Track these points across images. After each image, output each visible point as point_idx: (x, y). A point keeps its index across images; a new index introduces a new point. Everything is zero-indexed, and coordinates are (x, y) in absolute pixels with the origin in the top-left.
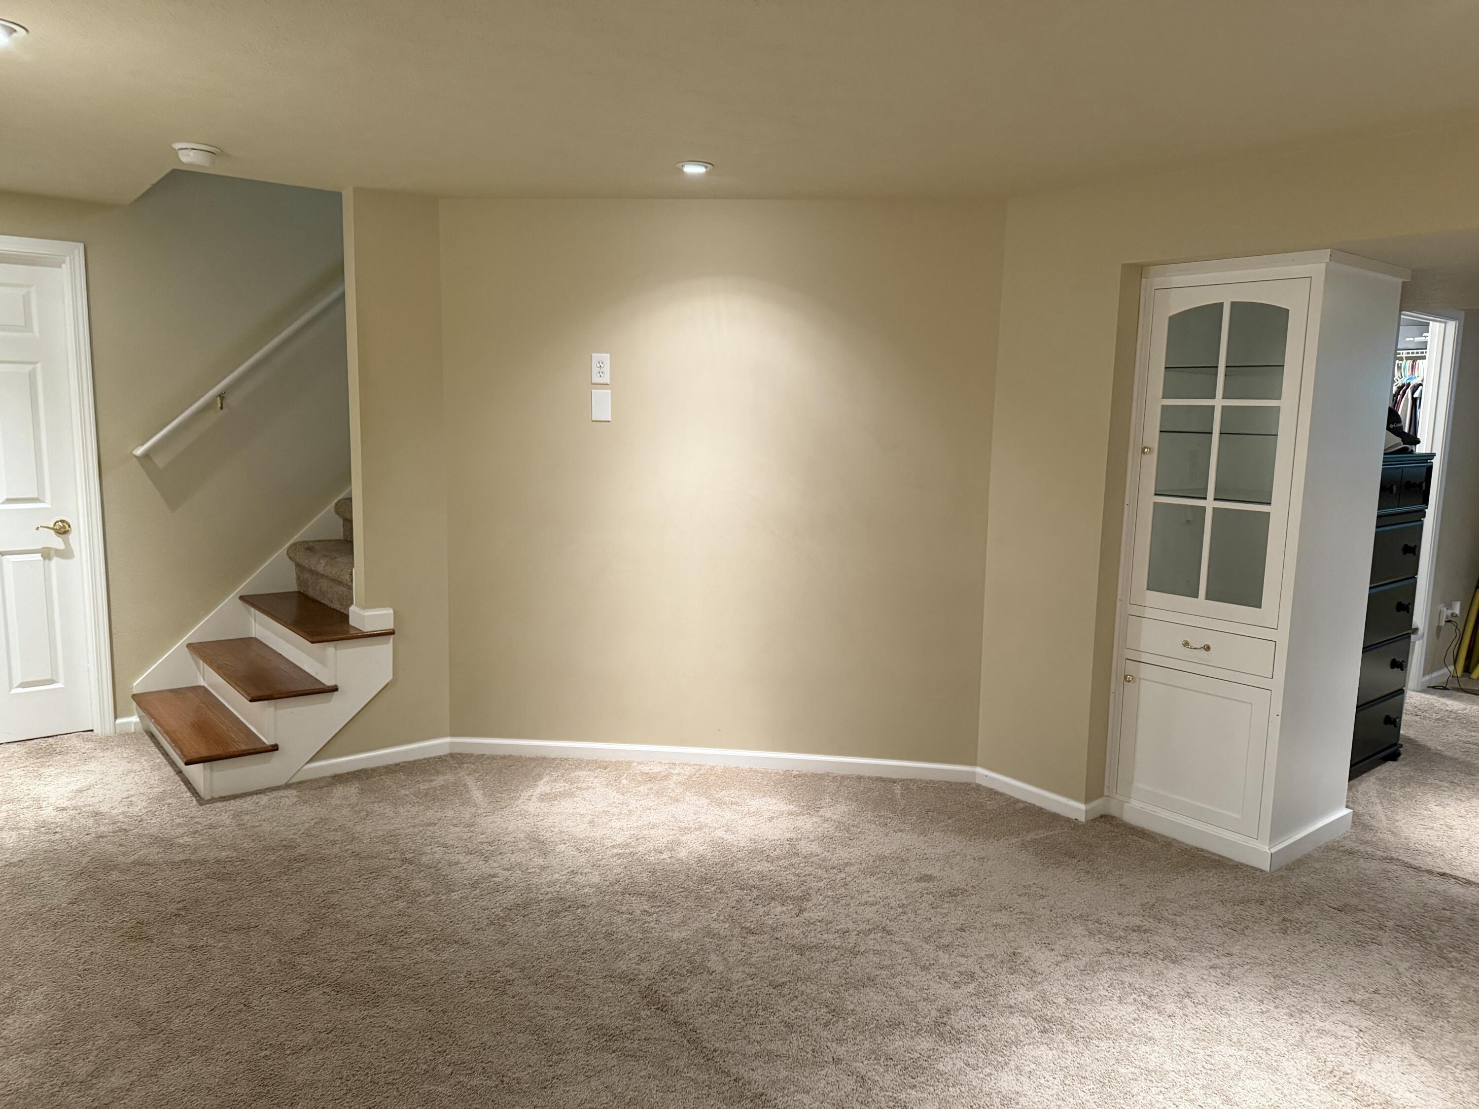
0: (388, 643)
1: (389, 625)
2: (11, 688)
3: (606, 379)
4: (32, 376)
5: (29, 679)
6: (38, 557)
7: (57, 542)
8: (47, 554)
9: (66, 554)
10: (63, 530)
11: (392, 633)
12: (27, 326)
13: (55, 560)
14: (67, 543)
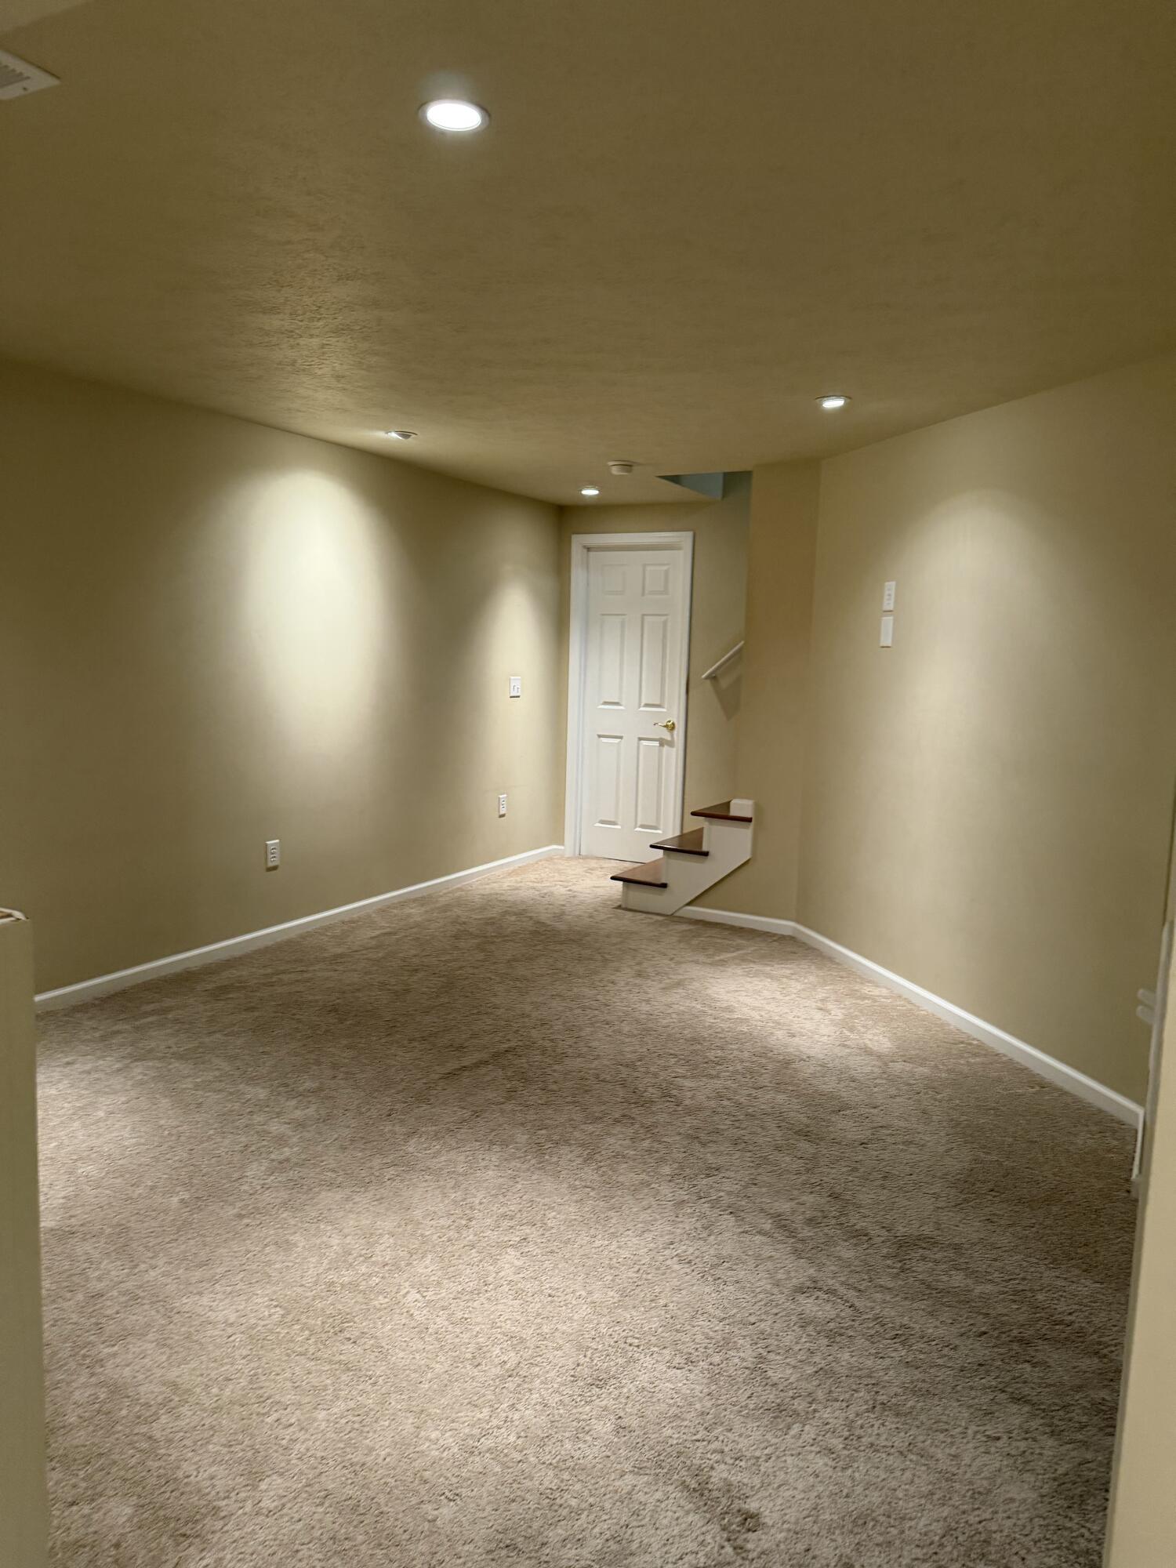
0: (748, 828)
1: (747, 814)
2: (635, 827)
3: (891, 607)
4: (665, 623)
5: (646, 823)
6: (657, 744)
7: (667, 736)
8: (662, 742)
9: (671, 744)
10: (671, 728)
11: (749, 820)
12: (665, 591)
13: (666, 748)
14: (672, 736)
